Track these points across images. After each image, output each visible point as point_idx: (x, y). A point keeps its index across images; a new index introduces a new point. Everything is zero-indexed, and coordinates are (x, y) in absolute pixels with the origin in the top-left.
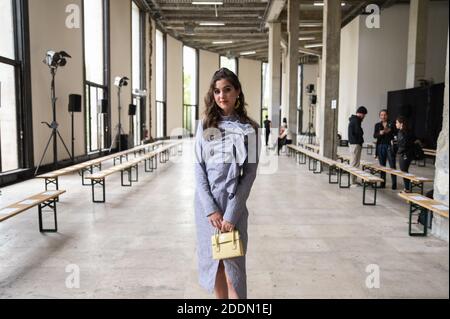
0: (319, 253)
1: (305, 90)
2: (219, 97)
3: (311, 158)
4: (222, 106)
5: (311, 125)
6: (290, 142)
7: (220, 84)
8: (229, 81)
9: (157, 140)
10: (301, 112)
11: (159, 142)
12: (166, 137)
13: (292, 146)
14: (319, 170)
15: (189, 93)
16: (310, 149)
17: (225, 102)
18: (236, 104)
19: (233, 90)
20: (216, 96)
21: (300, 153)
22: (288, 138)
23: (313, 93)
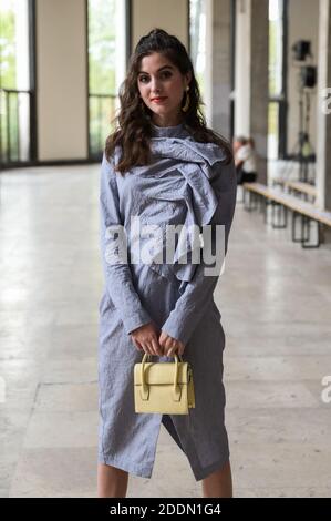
0: (295, 410)
1: (291, 54)
2: (148, 89)
3: (296, 214)
4: (155, 107)
5: (304, 138)
7: (149, 63)
8: (168, 56)
14: (314, 240)
16: (298, 193)
17: (162, 99)
18: (183, 103)
19: (176, 74)
20: (143, 88)
21: (274, 203)
22: (249, 167)
23: (308, 62)
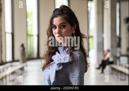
1: (123, 22)
6: (112, 63)
9: (6, 63)
10: (120, 39)
11: (8, 65)
12: (14, 60)
13: (114, 66)
15: (32, 25)
